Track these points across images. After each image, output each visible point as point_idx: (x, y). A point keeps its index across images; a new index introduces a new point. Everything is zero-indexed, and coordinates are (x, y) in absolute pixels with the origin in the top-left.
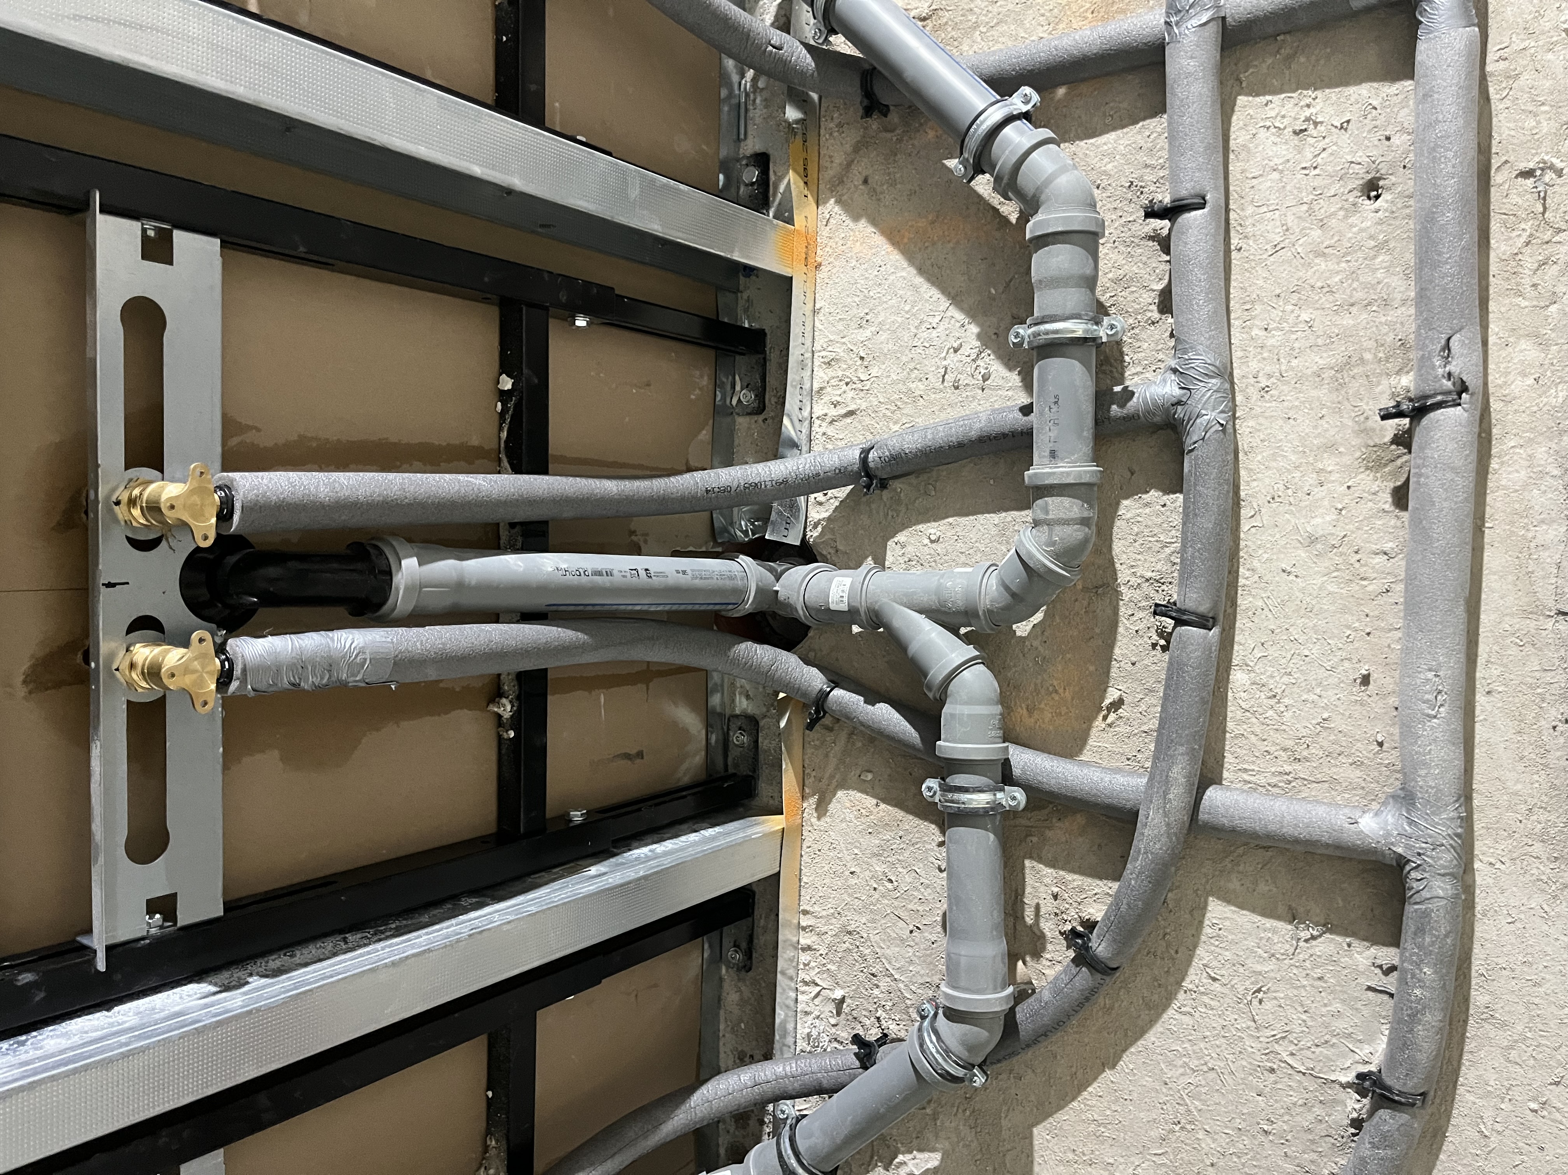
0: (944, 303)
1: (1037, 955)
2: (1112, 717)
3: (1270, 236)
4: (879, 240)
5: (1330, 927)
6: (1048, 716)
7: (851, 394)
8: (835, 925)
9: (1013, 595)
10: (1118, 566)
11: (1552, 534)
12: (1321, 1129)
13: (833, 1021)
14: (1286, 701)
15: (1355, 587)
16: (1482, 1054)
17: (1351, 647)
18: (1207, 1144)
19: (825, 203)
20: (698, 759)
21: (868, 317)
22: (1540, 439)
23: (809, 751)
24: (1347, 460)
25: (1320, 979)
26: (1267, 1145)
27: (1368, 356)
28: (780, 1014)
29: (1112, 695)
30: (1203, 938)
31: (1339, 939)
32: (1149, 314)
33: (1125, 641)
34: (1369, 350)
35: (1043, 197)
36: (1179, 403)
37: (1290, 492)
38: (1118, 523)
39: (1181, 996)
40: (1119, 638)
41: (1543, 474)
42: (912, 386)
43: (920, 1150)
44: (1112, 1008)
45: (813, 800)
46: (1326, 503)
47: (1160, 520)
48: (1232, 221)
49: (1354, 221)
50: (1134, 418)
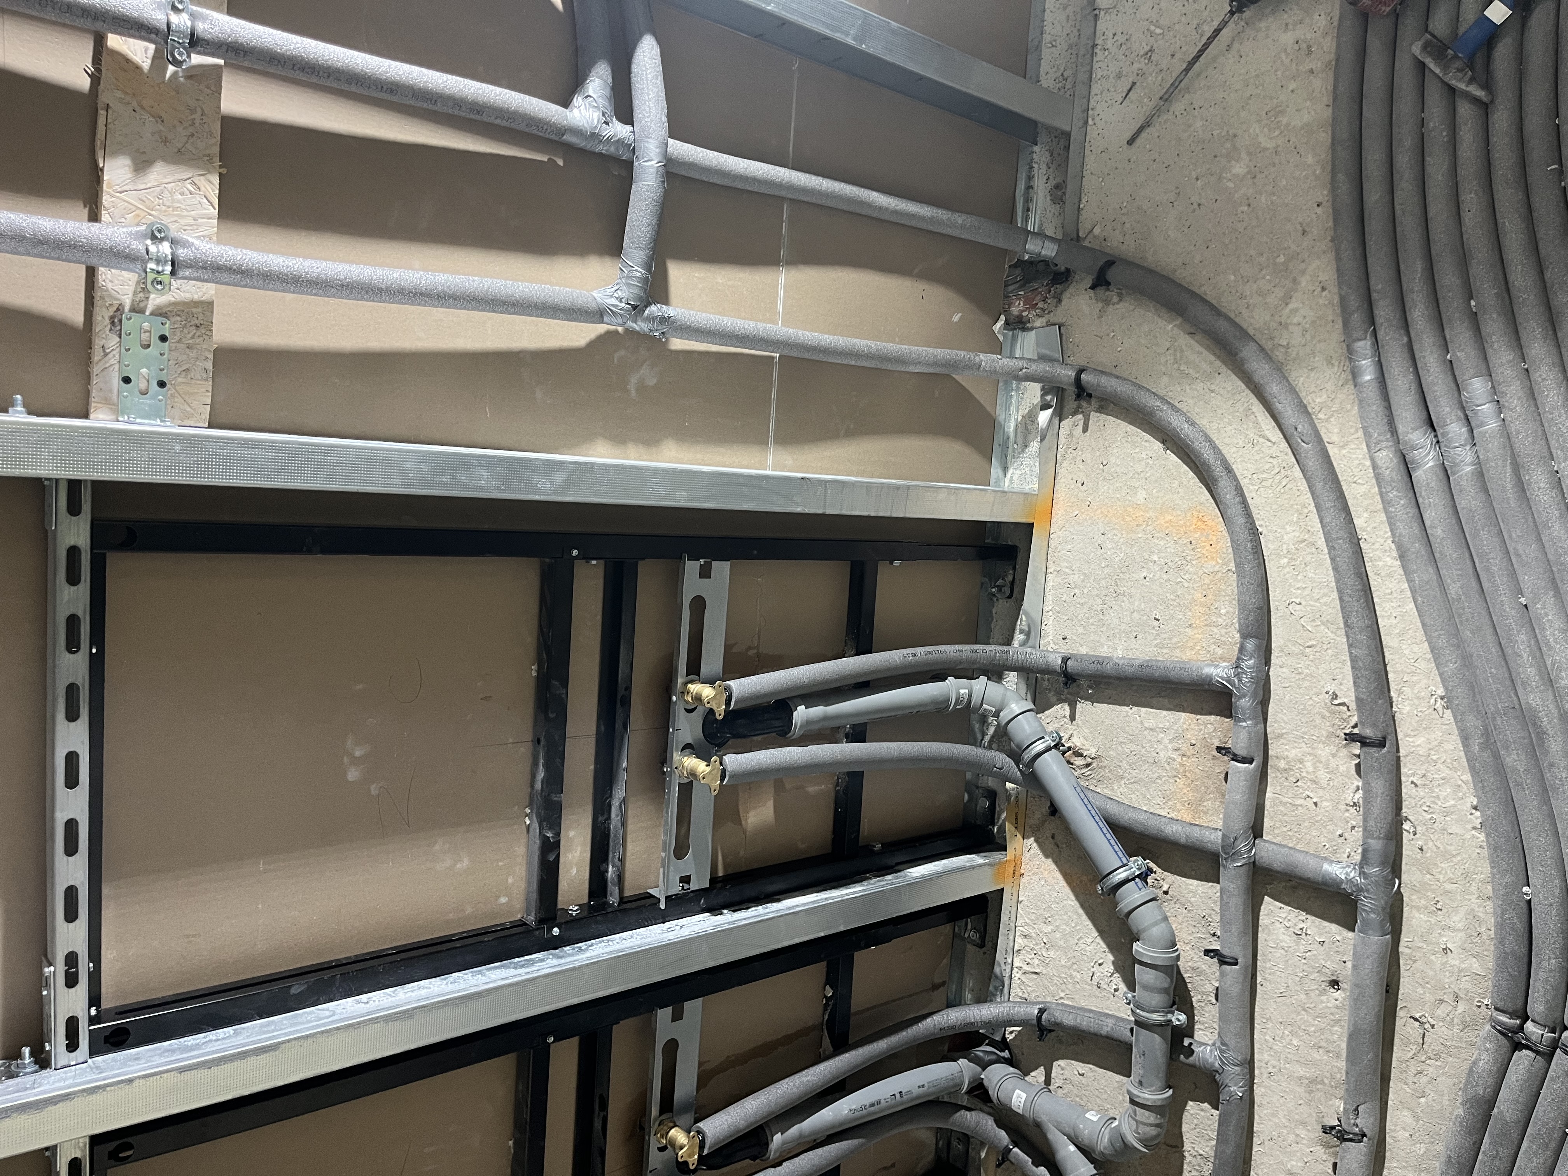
3: (1279, 986)
4: (1059, 876)
7: (1037, 962)
9: (1116, 1151)
10: (1184, 1139)
19: (1028, 838)
21: (1050, 919)
27: (1326, 1081)
36: (1219, 1071)
37: (1281, 1139)
38: (1186, 1113)
42: (1074, 973)
46: (1298, 1155)
47: (1209, 1122)
48: (1259, 968)
49: (1324, 998)
50: (1193, 1066)
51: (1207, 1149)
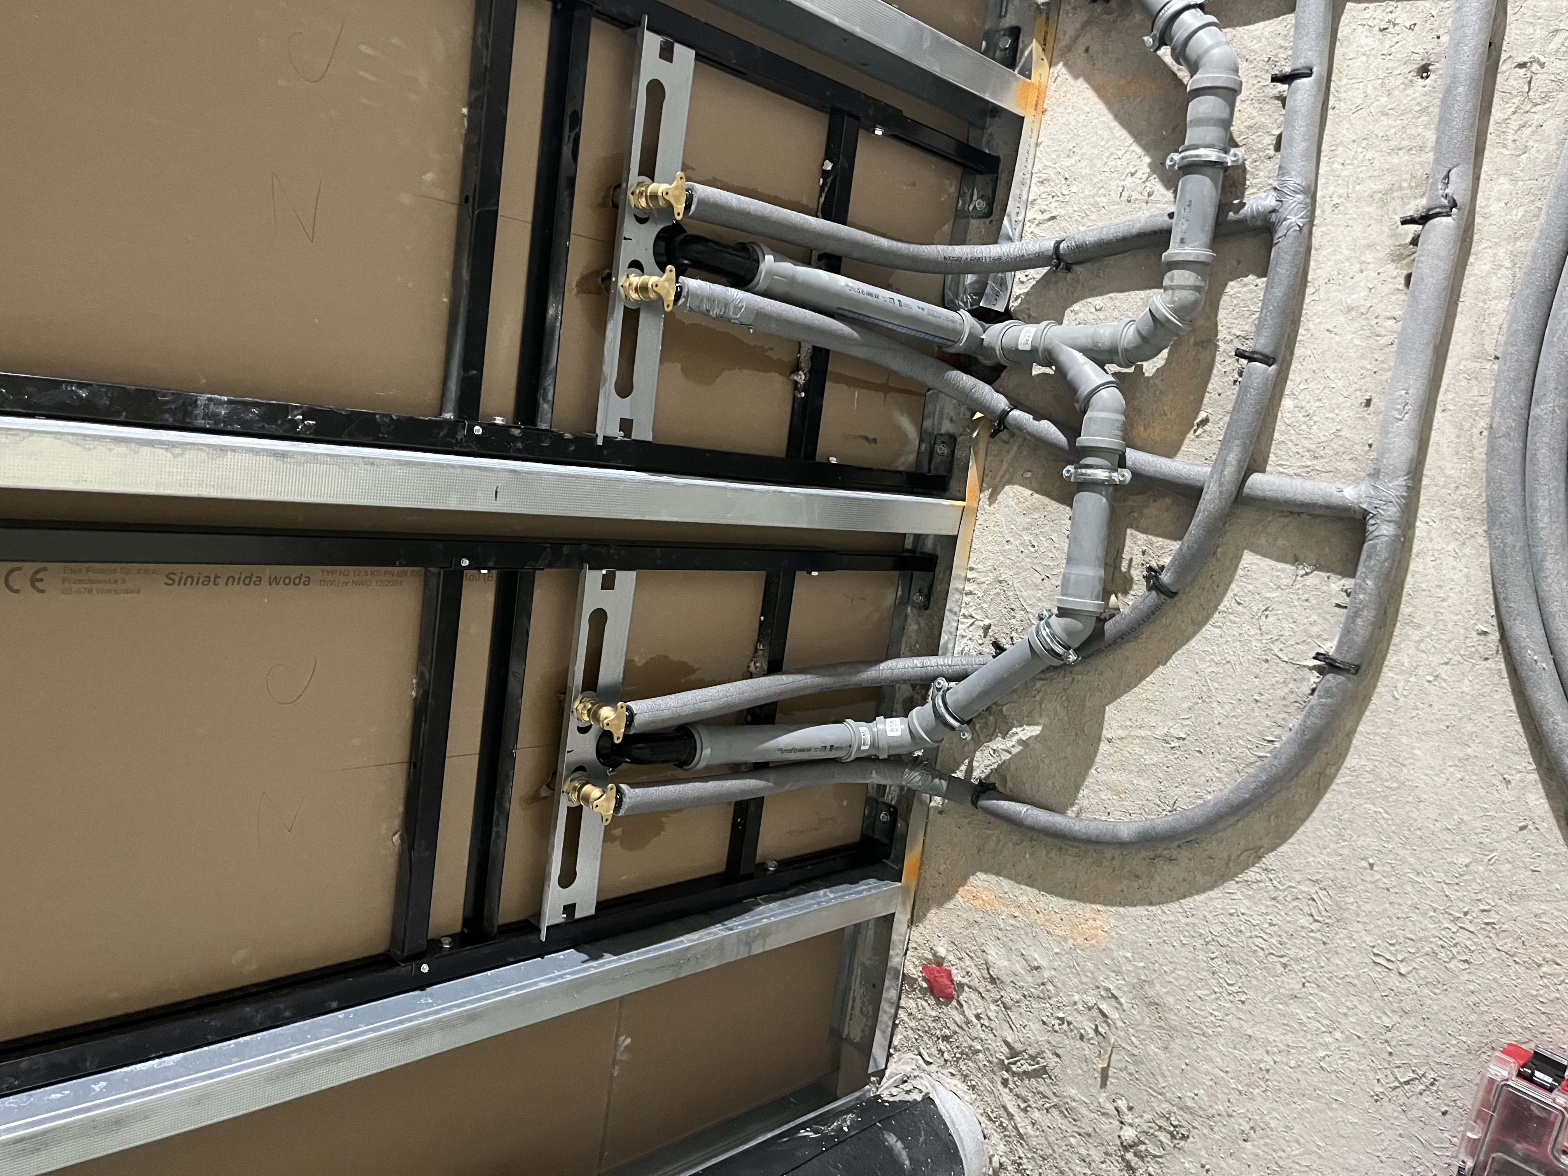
0: (1130, 140)
1: (1125, 592)
2: (1200, 431)
3: (1355, 100)
4: (1090, 94)
5: (1318, 567)
6: (1157, 430)
7: (1055, 204)
8: (991, 577)
9: (1145, 340)
10: (1219, 328)
11: (1499, 307)
12: (1292, 697)
13: (980, 642)
14: (1315, 418)
15: (1371, 341)
16: (1402, 646)
17: (1363, 381)
18: (1218, 710)
19: (1056, 65)
20: (912, 457)
21: (1074, 150)
22: (1503, 243)
23: (989, 459)
24: (1380, 255)
25: (1307, 600)
26: (1256, 710)
27: (1405, 185)
28: (944, 637)
29: (1202, 415)
30: (1237, 577)
31: (1323, 574)
32: (1268, 152)
33: (1216, 379)
34: (1406, 180)
35: (1201, 63)
36: (1274, 211)
37: (1340, 277)
38: (1224, 298)
39: (1216, 615)
40: (1213, 376)
41: (1500, 266)
42: (1099, 200)
43: (1028, 725)
44: (1170, 625)
45: (987, 493)
46: (1362, 284)
47: (1252, 296)
48: (1332, 89)
49: (1410, 91)
50: (1243, 221)
51: (1247, 328)
